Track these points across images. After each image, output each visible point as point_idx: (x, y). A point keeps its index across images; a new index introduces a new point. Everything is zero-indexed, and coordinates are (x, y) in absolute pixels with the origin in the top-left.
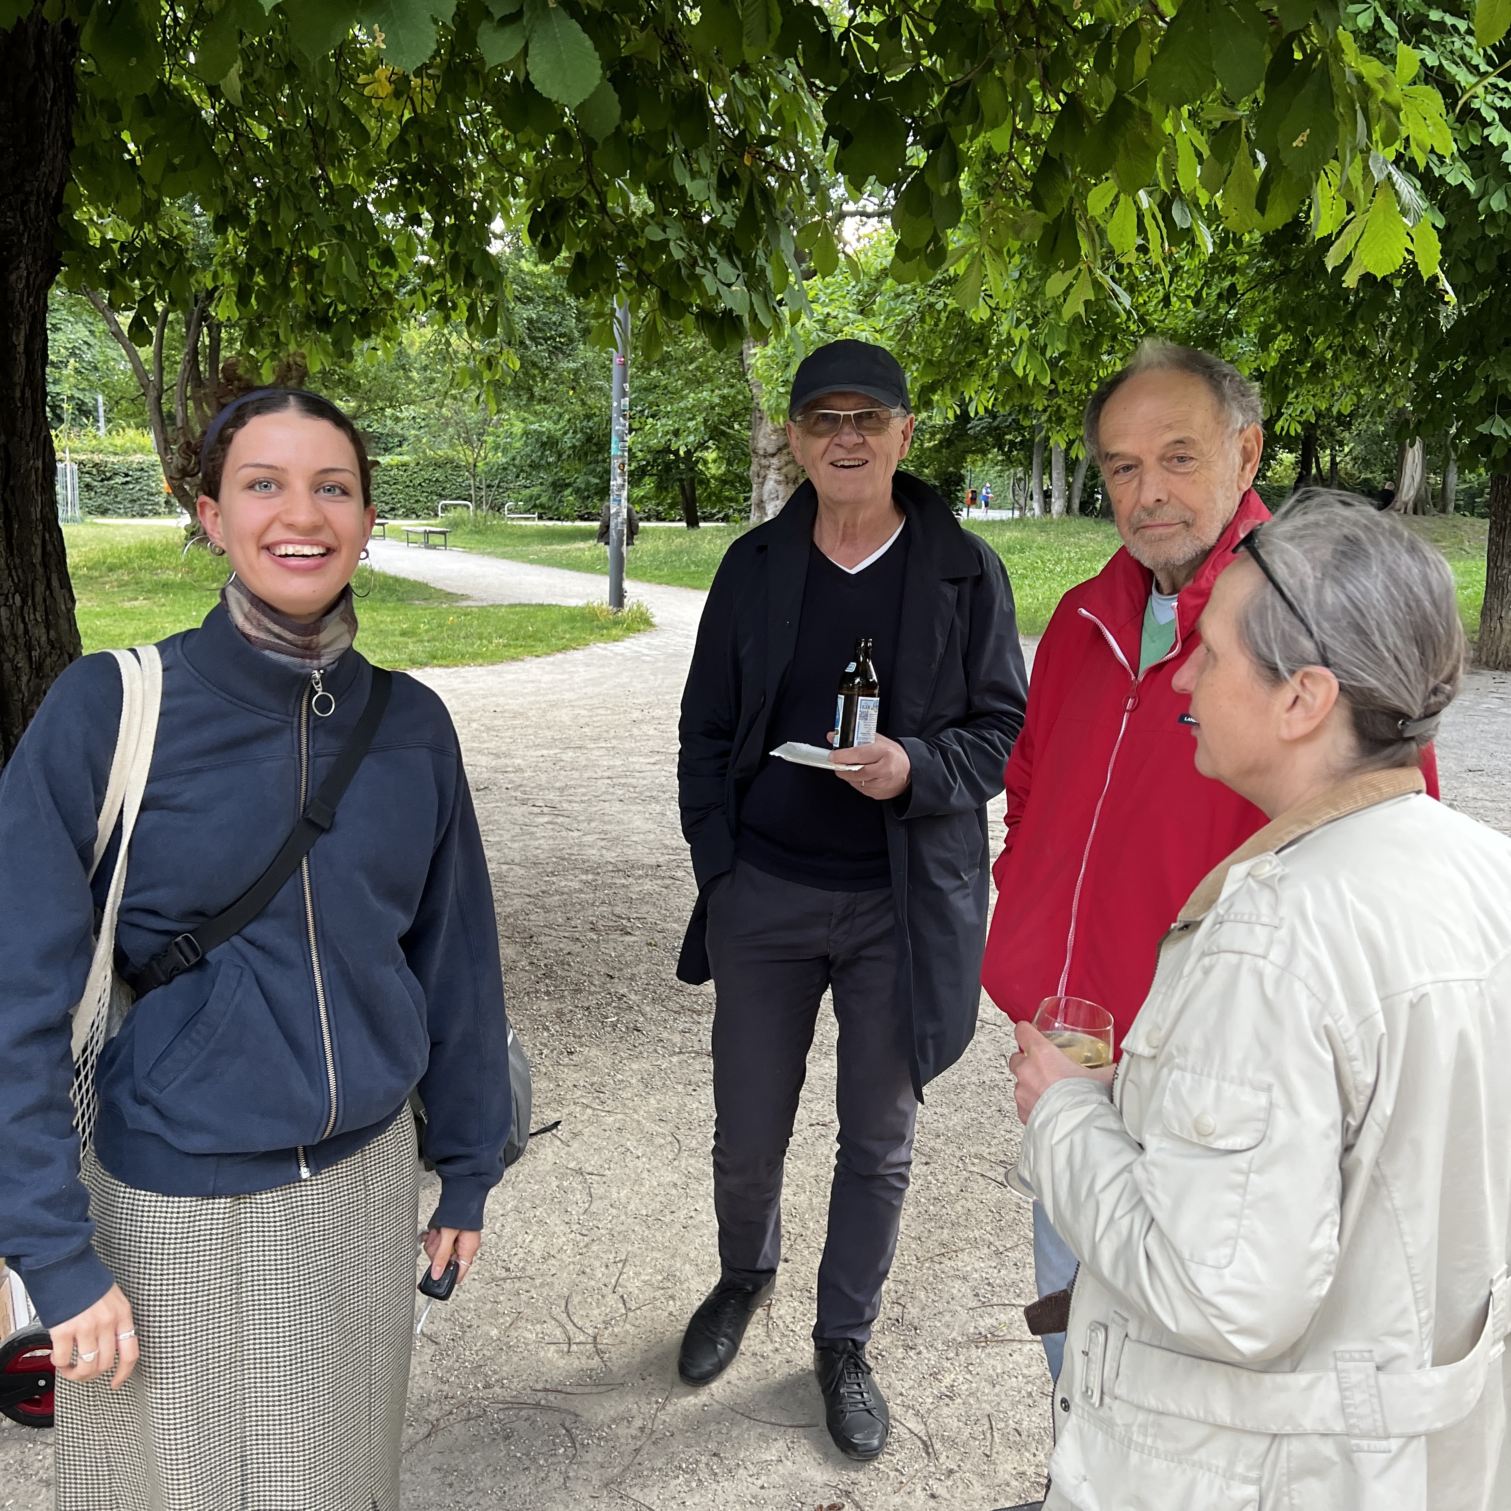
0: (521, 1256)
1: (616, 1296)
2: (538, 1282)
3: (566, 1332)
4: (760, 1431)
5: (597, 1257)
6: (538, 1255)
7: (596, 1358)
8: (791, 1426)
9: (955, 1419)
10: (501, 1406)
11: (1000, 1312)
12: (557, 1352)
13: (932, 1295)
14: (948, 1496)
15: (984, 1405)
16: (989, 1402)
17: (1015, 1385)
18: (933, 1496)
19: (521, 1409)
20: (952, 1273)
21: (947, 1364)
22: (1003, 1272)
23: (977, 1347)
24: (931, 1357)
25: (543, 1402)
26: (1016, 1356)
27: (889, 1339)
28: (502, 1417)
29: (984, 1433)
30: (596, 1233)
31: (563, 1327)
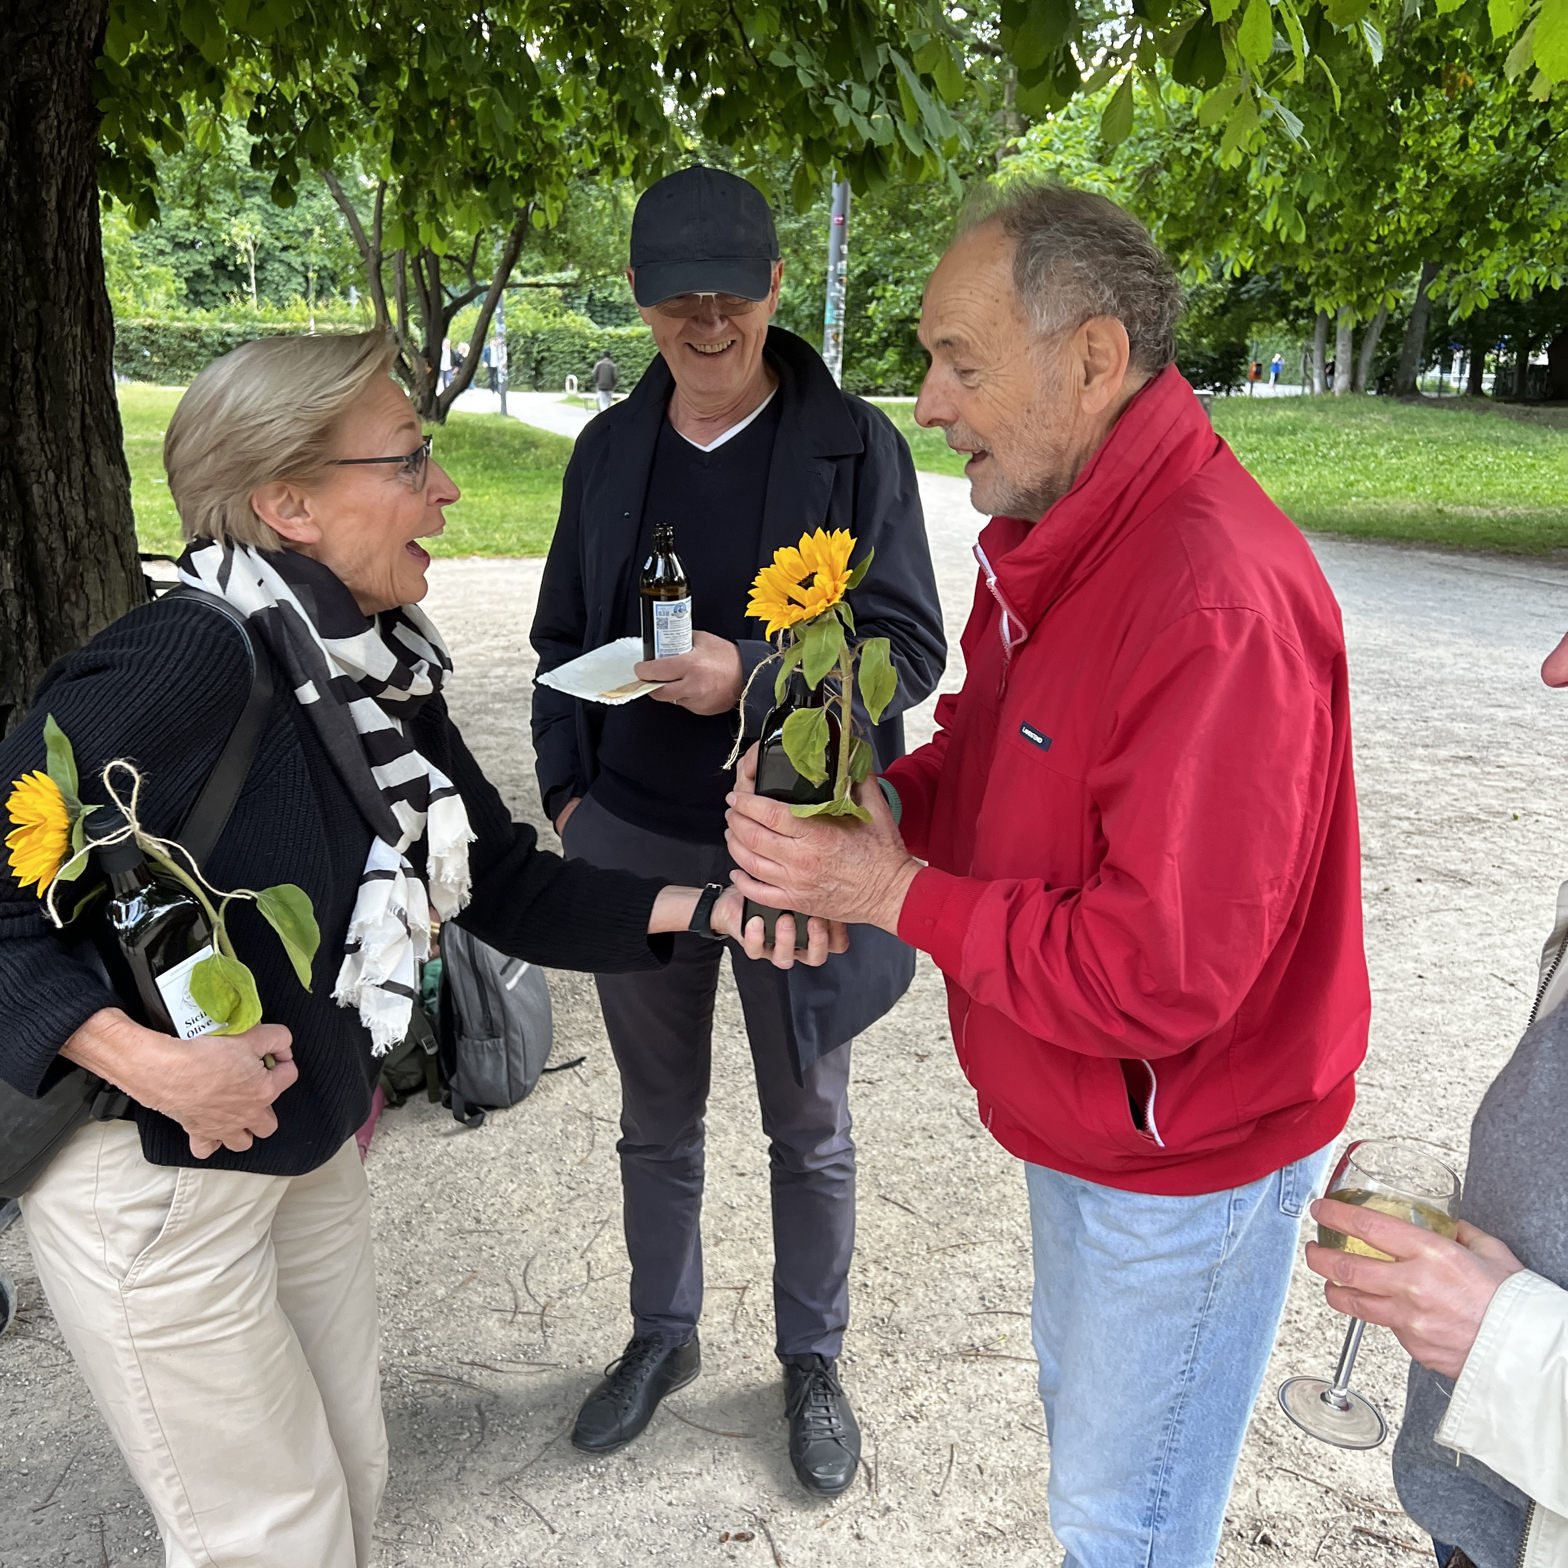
0: (498, 1206)
1: (583, 1262)
2: (506, 1237)
3: (516, 1299)
4: (689, 1435)
5: (578, 1215)
6: (517, 1206)
7: (539, 1332)
8: (725, 1434)
9: (913, 1445)
10: (421, 1377)
11: (1004, 1321)
12: (499, 1320)
13: (931, 1295)
14: (875, 1539)
15: (952, 1432)
16: (958, 1429)
17: (994, 1411)
18: (858, 1537)
19: (439, 1383)
20: (964, 1269)
21: (924, 1378)
22: (1022, 1273)
23: (964, 1361)
24: (907, 1366)
25: (465, 1377)
26: (1006, 1377)
27: (867, 1341)
28: (417, 1389)
29: (940, 1466)
30: (586, 1187)
31: (514, 1292)
